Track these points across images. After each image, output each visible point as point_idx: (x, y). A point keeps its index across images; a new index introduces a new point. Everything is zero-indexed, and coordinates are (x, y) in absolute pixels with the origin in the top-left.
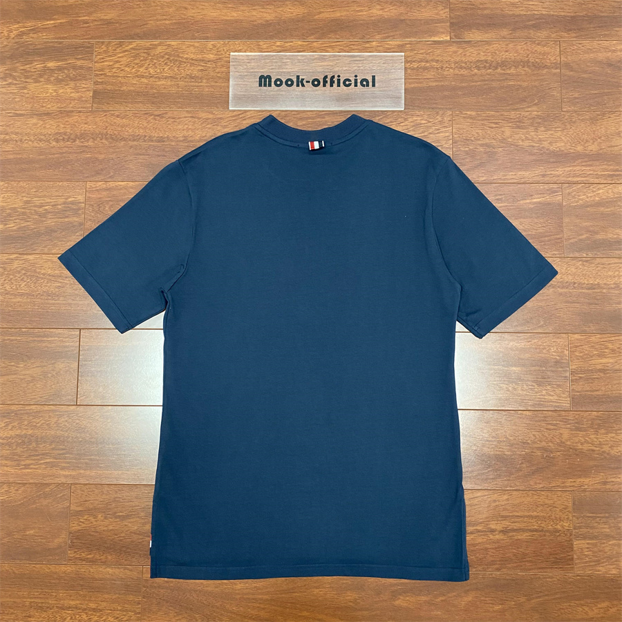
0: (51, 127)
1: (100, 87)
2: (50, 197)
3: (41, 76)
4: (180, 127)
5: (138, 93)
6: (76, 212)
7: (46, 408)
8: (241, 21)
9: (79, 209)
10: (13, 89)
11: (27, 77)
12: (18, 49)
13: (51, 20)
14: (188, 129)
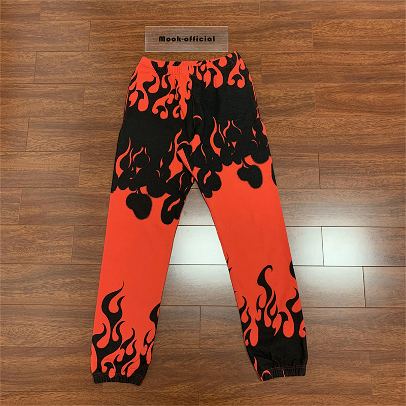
0: (295, 59)
1: (316, 41)
2: (297, 91)
3: (287, 36)
4: (357, 59)
5: (335, 44)
6: (311, 98)
7: (305, 190)
8: (382, 11)
9: (312, 97)
10: (274, 42)
11: (280, 37)
12: (274, 24)
13: (289, 11)
14: (362, 60)
